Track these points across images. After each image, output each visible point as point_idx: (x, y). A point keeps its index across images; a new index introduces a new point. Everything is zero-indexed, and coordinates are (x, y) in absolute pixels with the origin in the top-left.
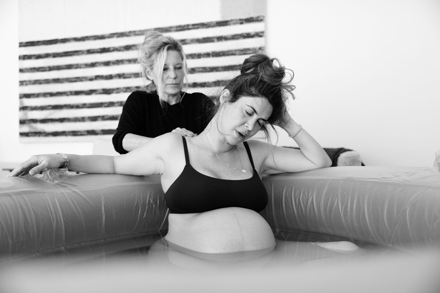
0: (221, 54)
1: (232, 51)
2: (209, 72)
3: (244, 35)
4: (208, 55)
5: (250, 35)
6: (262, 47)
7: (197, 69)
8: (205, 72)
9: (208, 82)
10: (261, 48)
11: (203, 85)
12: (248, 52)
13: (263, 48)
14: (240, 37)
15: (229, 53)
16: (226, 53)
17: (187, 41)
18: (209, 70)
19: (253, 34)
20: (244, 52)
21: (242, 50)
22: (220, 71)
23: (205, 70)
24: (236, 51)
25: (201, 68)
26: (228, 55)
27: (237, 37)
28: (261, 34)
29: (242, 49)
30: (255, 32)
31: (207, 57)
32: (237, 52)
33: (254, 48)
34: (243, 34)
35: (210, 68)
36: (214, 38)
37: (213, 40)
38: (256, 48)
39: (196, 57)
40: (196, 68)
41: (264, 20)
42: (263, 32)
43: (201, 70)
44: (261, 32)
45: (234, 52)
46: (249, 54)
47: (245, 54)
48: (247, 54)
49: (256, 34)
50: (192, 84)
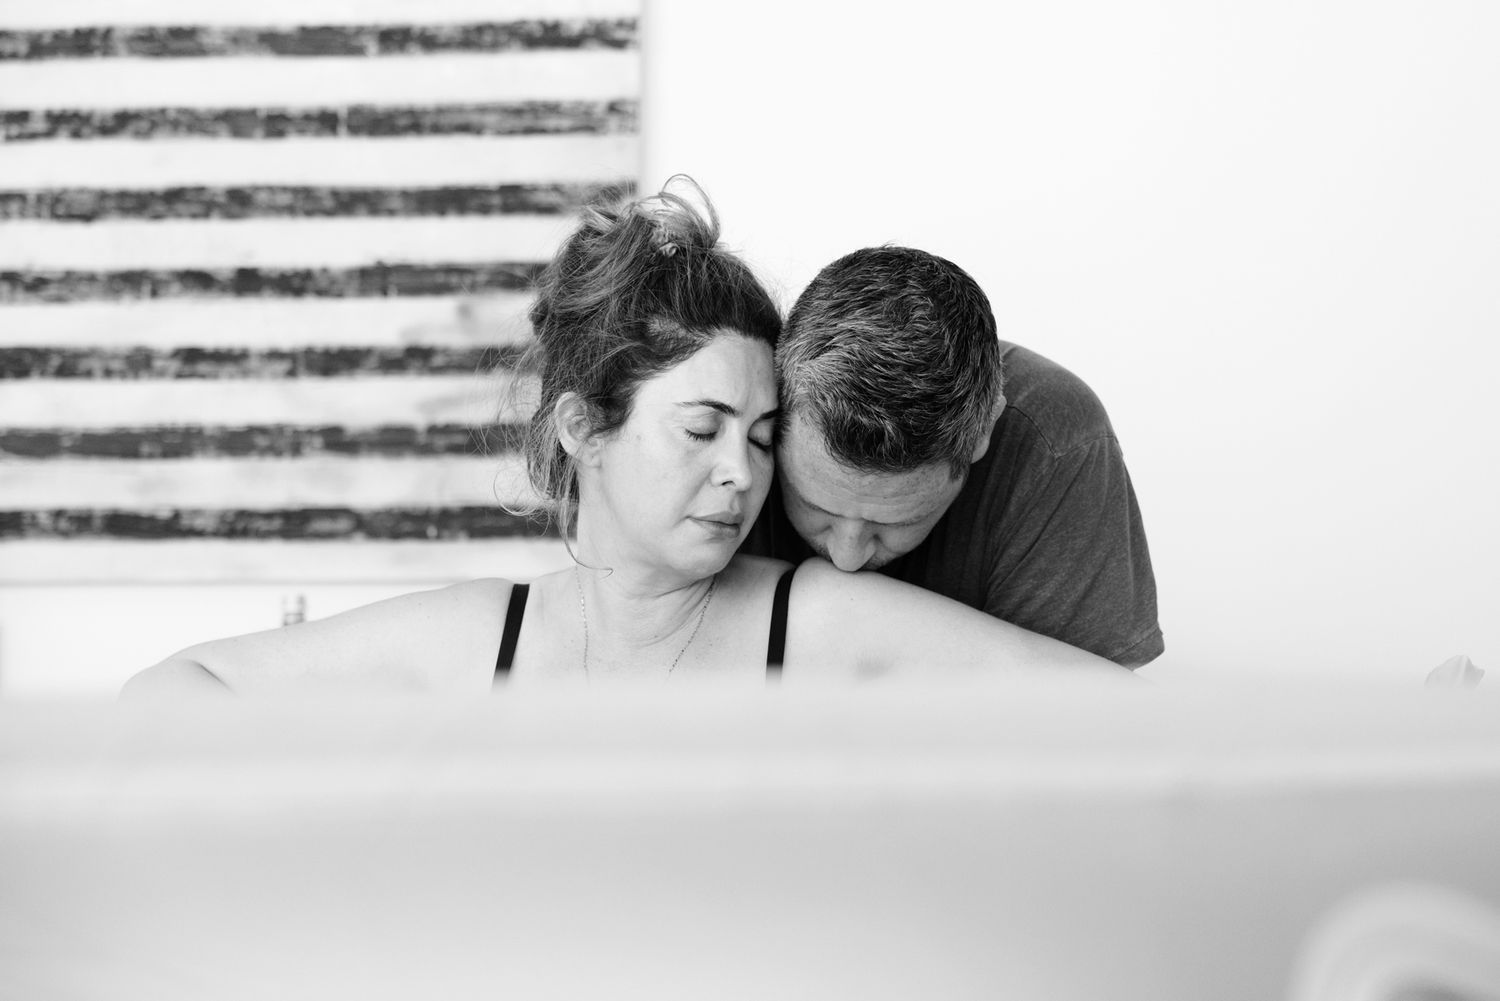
0: (403, 122)
1: (460, 110)
2: (329, 213)
3: (527, 28)
4: (325, 122)
5: (563, 32)
6: (623, 102)
7: (262, 197)
8: (309, 213)
9: (325, 271)
10: (621, 107)
11: (296, 283)
12: (551, 122)
13: (630, 109)
14: (503, 38)
15: (445, 120)
16: (427, 121)
17: (206, 40)
18: (329, 203)
19: (576, 28)
20: (527, 121)
21: (517, 111)
22: (391, 213)
23: (306, 202)
24: (483, 109)
25: (285, 189)
26: (437, 130)
27: (488, 38)
28: (620, 34)
29: (515, 105)
30: (590, 22)
31: (318, 133)
32: (491, 119)
33: (579, 103)
34: (523, 22)
35: (335, 193)
36: (360, 31)
37: (355, 43)
38: (594, 104)
39: (259, 131)
40: (257, 189)
42: (632, 26)
43: (284, 199)
44: (621, 24)
45: (475, 119)
46: (557, 131)
47: (530, 131)
48: (543, 131)
49: (591, 31)
50: (231, 275)
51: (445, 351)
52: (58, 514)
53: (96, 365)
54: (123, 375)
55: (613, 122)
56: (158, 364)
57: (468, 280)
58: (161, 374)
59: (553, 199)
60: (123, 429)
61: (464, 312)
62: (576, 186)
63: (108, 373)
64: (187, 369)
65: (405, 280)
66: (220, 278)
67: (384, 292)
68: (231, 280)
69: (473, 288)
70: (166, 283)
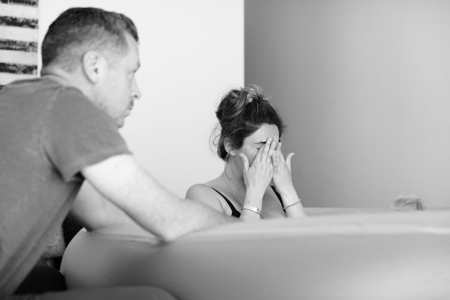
3: (7, 19)
5: (18, 21)
10: (33, 44)
12: (14, 47)
13: (36, 45)
19: (21, 21)
20: (7, 46)
21: (4, 42)
28: (33, 24)
29: (4, 40)
30: (25, 19)
33: (21, 42)
34: (6, 17)
38: (26, 43)
41: (37, 4)
42: (36, 22)
44: (33, 21)
46: (15, 49)
47: (8, 49)
48: (11, 49)
49: (25, 22)
55: (31, 48)
59: (14, 68)
62: (20, 65)
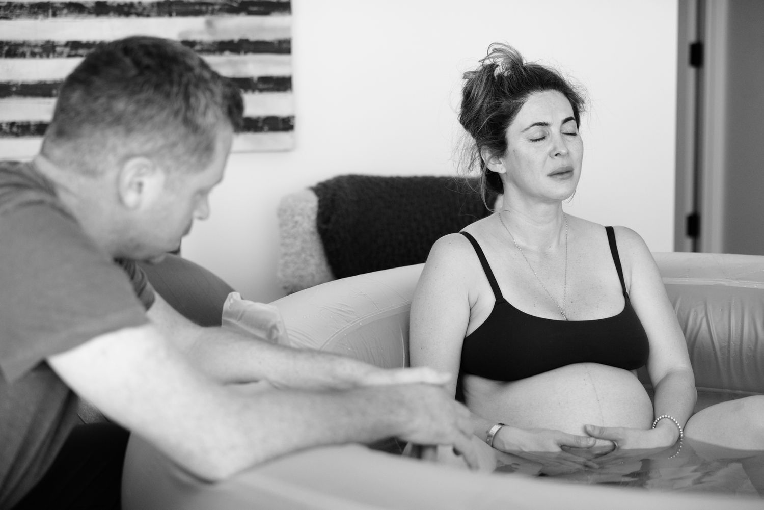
9: (140, 3)
50: (93, 4)
51: (201, 43)
52: (12, 124)
53: (27, 50)
54: (41, 56)
56: (58, 49)
57: (210, 8)
58: (60, 55)
60: (41, 82)
61: (209, 24)
63: (33, 55)
64: (73, 53)
65: (179, 8)
66: (87, 5)
67: (170, 15)
68: (93, 7)
69: (213, 12)
70: (61, 9)
